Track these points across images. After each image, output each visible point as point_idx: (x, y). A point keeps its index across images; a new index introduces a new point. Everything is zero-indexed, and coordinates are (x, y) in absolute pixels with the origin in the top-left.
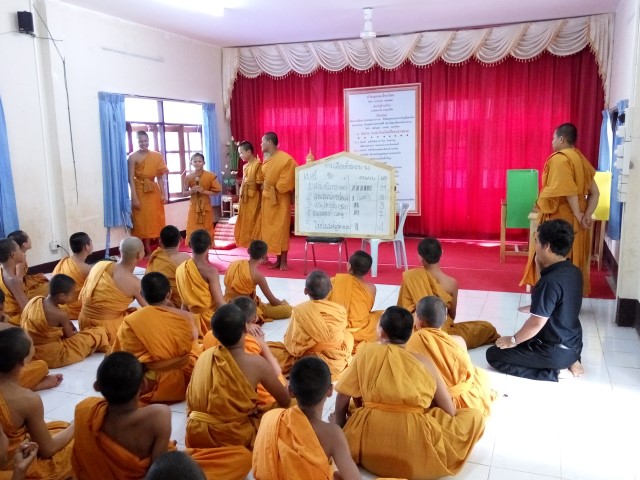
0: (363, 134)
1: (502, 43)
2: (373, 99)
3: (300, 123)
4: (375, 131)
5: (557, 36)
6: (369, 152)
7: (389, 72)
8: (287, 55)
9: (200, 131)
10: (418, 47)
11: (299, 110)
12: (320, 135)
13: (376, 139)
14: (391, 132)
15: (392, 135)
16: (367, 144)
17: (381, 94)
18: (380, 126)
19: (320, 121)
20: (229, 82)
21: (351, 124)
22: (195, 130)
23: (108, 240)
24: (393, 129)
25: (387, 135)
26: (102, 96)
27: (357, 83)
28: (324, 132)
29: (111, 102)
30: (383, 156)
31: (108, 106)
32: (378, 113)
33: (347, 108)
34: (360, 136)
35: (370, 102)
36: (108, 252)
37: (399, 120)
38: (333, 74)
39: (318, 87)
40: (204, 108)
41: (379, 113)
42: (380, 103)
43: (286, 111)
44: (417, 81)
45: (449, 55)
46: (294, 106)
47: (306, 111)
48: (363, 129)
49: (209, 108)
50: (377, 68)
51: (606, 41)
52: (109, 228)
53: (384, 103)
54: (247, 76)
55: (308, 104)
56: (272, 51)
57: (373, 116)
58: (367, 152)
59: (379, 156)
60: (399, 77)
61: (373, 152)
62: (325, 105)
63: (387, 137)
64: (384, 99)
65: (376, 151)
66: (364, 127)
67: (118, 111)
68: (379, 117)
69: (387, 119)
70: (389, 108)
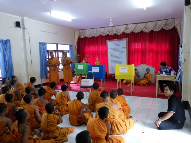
0: (112, 52)
1: (150, 27)
2: (114, 43)
3: (95, 50)
4: (115, 51)
5: (166, 24)
6: (114, 57)
7: (119, 35)
8: (92, 32)
9: (68, 52)
10: (126, 29)
11: (95, 46)
13: (116, 54)
16: (113, 55)
19: (100, 49)
20: (76, 39)
21: (108, 50)
23: (41, 82)
24: (120, 51)
26: (40, 43)
28: (102, 52)
36: (41, 85)
37: (122, 48)
38: (104, 36)
39: (100, 40)
40: (69, 46)
41: (116, 46)
43: (92, 47)
44: (127, 38)
45: (135, 31)
46: (93, 45)
47: (97, 46)
49: (71, 46)
50: (115, 34)
51: (180, 25)
52: (42, 79)
54: (82, 38)
55: (97, 44)
56: (88, 31)
57: (114, 47)
60: (121, 37)
62: (102, 45)
63: (119, 53)
64: (117, 43)
65: (116, 57)
66: (112, 50)
67: (45, 47)
68: (116, 48)
69: (118, 48)
70: (119, 45)
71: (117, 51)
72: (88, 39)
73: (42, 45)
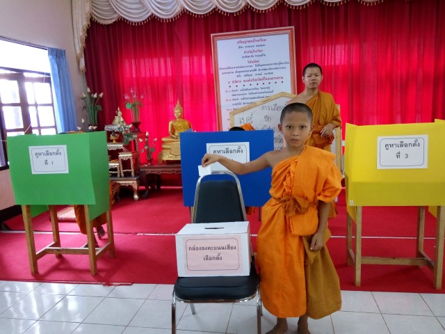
4: (247, 78)
13: (250, 87)
14: (264, 79)
15: (266, 82)
16: (240, 92)
17: (251, 39)
18: (254, 73)
19: (186, 71)
20: (81, 30)
21: (220, 72)
24: (267, 76)
25: (260, 83)
34: (231, 84)
37: (272, 67)
39: (182, 35)
41: (252, 59)
42: (251, 49)
44: (290, 26)
47: (169, 60)
50: (248, 10)
53: (256, 49)
54: (102, 22)
57: (245, 62)
58: (240, 101)
63: (261, 85)
64: (255, 44)
65: (250, 101)
68: (250, 64)
69: (259, 65)
70: (261, 53)
71: (257, 78)
72: (134, 27)
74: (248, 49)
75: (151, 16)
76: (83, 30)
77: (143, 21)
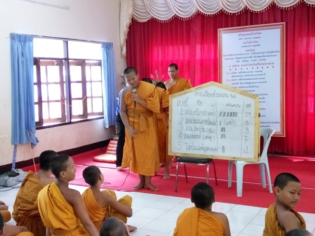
0: (234, 66)
2: (243, 37)
3: (181, 58)
4: (244, 63)
6: (239, 82)
7: (257, 14)
8: (172, 3)
9: (100, 64)
11: (181, 47)
12: (198, 68)
13: (246, 70)
14: (258, 64)
15: (260, 67)
16: (238, 74)
17: (250, 32)
18: (250, 59)
19: (198, 56)
20: (125, 26)
21: (223, 58)
22: (95, 65)
23: (15, 155)
24: (261, 62)
25: (255, 67)
26: (13, 37)
27: (229, 24)
28: (202, 64)
29: (21, 41)
30: (251, 85)
31: (17, 45)
32: (247, 48)
33: (221, 44)
34: (231, 68)
35: (240, 39)
36: (14, 165)
37: (265, 54)
38: (209, 17)
39: (197, 29)
40: (103, 47)
41: (249, 48)
42: (249, 40)
43: (170, 48)
44: (282, 22)
46: (177, 44)
47: (187, 48)
48: (234, 62)
49: (108, 47)
50: (246, 11)
52: (16, 146)
53: (253, 40)
54: (140, 21)
55: (188, 42)
57: (243, 51)
58: (238, 81)
59: (248, 85)
60: (266, 18)
61: (242, 81)
62: (202, 43)
63: (255, 69)
64: (252, 36)
65: (246, 81)
66: (235, 60)
67: (27, 49)
68: (247, 52)
69: (255, 53)
70: (256, 44)
71: (252, 63)
72: (162, 24)
73: (20, 41)
74: (246, 41)
75: (174, 16)
76: (127, 26)
77: (169, 20)
